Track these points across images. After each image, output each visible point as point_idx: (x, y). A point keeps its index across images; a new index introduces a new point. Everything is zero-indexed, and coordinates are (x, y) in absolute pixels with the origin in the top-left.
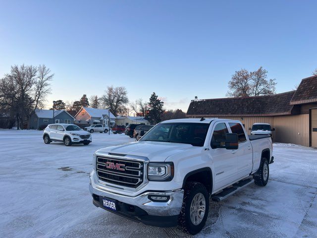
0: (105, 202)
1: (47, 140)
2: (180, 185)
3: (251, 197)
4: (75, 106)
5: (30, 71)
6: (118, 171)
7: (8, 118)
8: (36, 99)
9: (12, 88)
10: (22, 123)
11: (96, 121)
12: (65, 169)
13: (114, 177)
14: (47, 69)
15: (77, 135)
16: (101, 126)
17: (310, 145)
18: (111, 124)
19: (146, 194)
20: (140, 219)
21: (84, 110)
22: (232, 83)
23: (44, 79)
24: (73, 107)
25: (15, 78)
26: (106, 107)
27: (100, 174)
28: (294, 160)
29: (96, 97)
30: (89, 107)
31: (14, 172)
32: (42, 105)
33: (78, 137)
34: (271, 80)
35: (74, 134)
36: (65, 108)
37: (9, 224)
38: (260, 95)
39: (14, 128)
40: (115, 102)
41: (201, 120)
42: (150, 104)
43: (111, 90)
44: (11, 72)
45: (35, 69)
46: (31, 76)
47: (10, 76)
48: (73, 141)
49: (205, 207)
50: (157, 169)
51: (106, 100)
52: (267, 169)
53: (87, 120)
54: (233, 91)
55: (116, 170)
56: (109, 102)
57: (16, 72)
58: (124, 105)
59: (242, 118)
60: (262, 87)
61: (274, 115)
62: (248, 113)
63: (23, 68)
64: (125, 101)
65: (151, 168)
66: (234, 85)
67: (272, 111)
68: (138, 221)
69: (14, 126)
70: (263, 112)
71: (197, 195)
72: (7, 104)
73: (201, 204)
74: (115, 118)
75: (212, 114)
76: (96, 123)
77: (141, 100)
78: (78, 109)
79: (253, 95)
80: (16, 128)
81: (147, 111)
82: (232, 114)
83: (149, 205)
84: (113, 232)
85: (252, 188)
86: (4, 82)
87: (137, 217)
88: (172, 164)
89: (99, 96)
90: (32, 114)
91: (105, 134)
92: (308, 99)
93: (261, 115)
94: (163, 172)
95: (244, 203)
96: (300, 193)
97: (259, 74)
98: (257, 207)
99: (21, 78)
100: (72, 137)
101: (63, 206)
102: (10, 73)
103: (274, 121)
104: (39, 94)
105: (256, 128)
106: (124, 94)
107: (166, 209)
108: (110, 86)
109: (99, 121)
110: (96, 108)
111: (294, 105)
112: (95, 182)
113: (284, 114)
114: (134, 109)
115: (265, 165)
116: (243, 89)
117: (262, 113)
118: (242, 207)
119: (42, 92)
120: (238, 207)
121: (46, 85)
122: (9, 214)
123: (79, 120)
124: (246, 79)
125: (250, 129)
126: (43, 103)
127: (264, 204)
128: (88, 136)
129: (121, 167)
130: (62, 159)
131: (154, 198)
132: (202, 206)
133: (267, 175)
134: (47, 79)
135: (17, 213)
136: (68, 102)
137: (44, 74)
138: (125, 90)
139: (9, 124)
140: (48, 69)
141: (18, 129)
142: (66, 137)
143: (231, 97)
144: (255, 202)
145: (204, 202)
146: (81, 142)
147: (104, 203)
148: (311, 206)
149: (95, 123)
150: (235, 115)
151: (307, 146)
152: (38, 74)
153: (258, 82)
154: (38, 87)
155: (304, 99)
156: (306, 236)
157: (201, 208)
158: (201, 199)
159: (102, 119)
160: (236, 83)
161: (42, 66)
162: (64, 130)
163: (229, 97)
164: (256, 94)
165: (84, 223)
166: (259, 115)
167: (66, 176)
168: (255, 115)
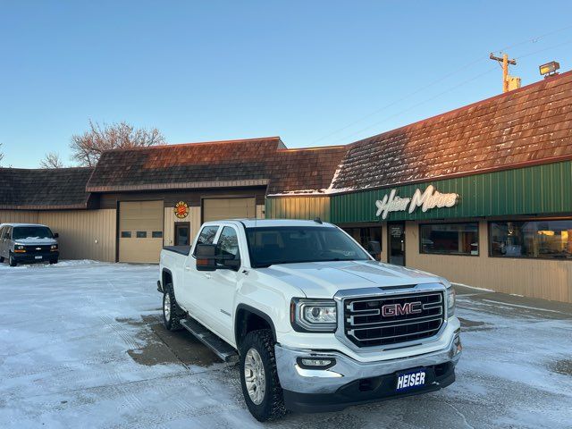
0: (402, 381)
17: (117, 260)
67: (41, 200)
70: (20, 201)
92: (122, 185)
93: (14, 207)
111: (93, 193)
117: (16, 203)
125: (7, 235)
129: (415, 308)
147: (400, 383)
151: (112, 262)
155: (114, 184)
166: (9, 207)
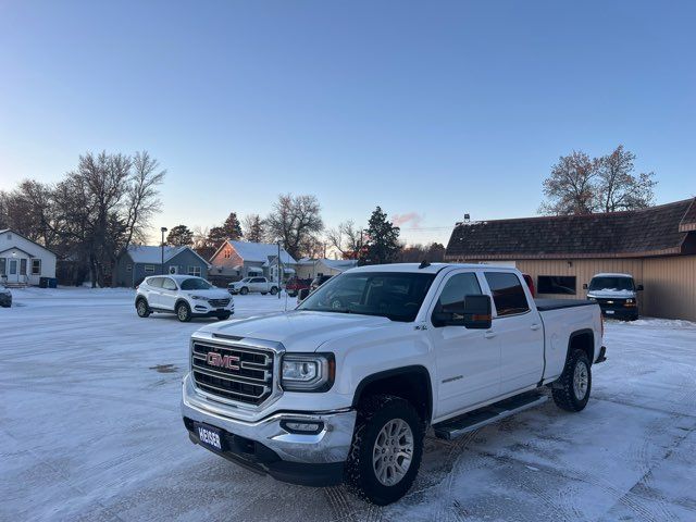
0: (203, 433)
1: (143, 310)
2: (349, 400)
3: (539, 434)
4: (214, 237)
5: (118, 164)
6: (228, 370)
7: (74, 263)
8: (130, 224)
9: (83, 203)
10: (101, 273)
11: (254, 269)
12: (163, 369)
13: (221, 383)
14: (151, 160)
15: (204, 299)
16: (263, 280)
18: (286, 275)
19: (276, 416)
20: (267, 469)
21: (230, 245)
22: (552, 184)
23: (145, 182)
24: (209, 240)
25: (88, 180)
26: (276, 239)
27: (198, 376)
28: (673, 357)
29: (257, 219)
30: (242, 239)
31: (61, 373)
32: (142, 237)
33: (205, 304)
34: (644, 176)
35: (196, 298)
36: (192, 243)
37: (22, 473)
38: (618, 209)
39: (85, 284)
40: (295, 229)
41: (421, 267)
42: (370, 232)
43: (286, 202)
44: (77, 169)
45: (126, 162)
46: (120, 176)
47: (76, 177)
48: (194, 311)
49: (411, 448)
50: (301, 368)
51: (276, 225)
52: (586, 373)
53: (236, 268)
54: (554, 201)
55: (224, 369)
56: (282, 227)
57: (88, 168)
58: (314, 234)
59: (570, 262)
60: (622, 192)
61: (644, 254)
62: (584, 251)
63: (102, 159)
64: (317, 226)
65: (288, 364)
66: (556, 188)
67: (638, 245)
68: (264, 473)
69: (88, 280)
70: (619, 248)
71: (392, 422)
72: (70, 234)
73: (403, 442)
74: (295, 262)
75: (502, 253)
76: (255, 274)
77: (351, 223)
78: (218, 244)
79: (601, 211)
80: (90, 285)
81: (364, 247)
82: (547, 253)
83: (283, 439)
84: (221, 495)
85: (549, 414)
86: (65, 189)
87: (262, 465)
88: (331, 357)
89: (263, 217)
90: (121, 255)
91: (273, 297)
94: (312, 374)
95: (518, 446)
96: (655, 428)
97: (616, 161)
98: (543, 453)
99: (99, 181)
100: (192, 304)
101: (137, 443)
102: (77, 171)
103: (645, 268)
104: (136, 213)
105: (598, 283)
106: (314, 210)
107: (318, 449)
108: (285, 195)
109: (259, 270)
110: (257, 241)
112: (189, 393)
113: (667, 252)
114: (335, 243)
115: (581, 366)
116: (578, 198)
118: (510, 453)
119: (142, 208)
120: (501, 452)
121: (150, 194)
122: (29, 454)
123: (219, 267)
124: (585, 173)
125: (585, 286)
126: (145, 231)
127: (562, 449)
128: (227, 301)
129: (234, 363)
130: (163, 349)
131: (292, 426)
132: (406, 447)
133: (585, 387)
134: (152, 182)
135: (45, 452)
136: (198, 229)
137: (146, 170)
138: (316, 203)
139: (75, 277)
140: (154, 161)
141: (94, 286)
142: (181, 303)
143: (551, 215)
144: (542, 444)
145: (410, 439)
146: (211, 314)
147: (201, 434)
148: (667, 456)
149: (251, 274)
150: (554, 257)
152: (133, 171)
153: (613, 180)
154: (134, 199)
156: (628, 518)
157: (404, 451)
158: (402, 431)
159: (267, 264)
160: (562, 183)
161: (141, 154)
162: (176, 289)
163: (544, 214)
164: (608, 208)
165: (168, 475)
167: (163, 382)
168: (599, 256)
